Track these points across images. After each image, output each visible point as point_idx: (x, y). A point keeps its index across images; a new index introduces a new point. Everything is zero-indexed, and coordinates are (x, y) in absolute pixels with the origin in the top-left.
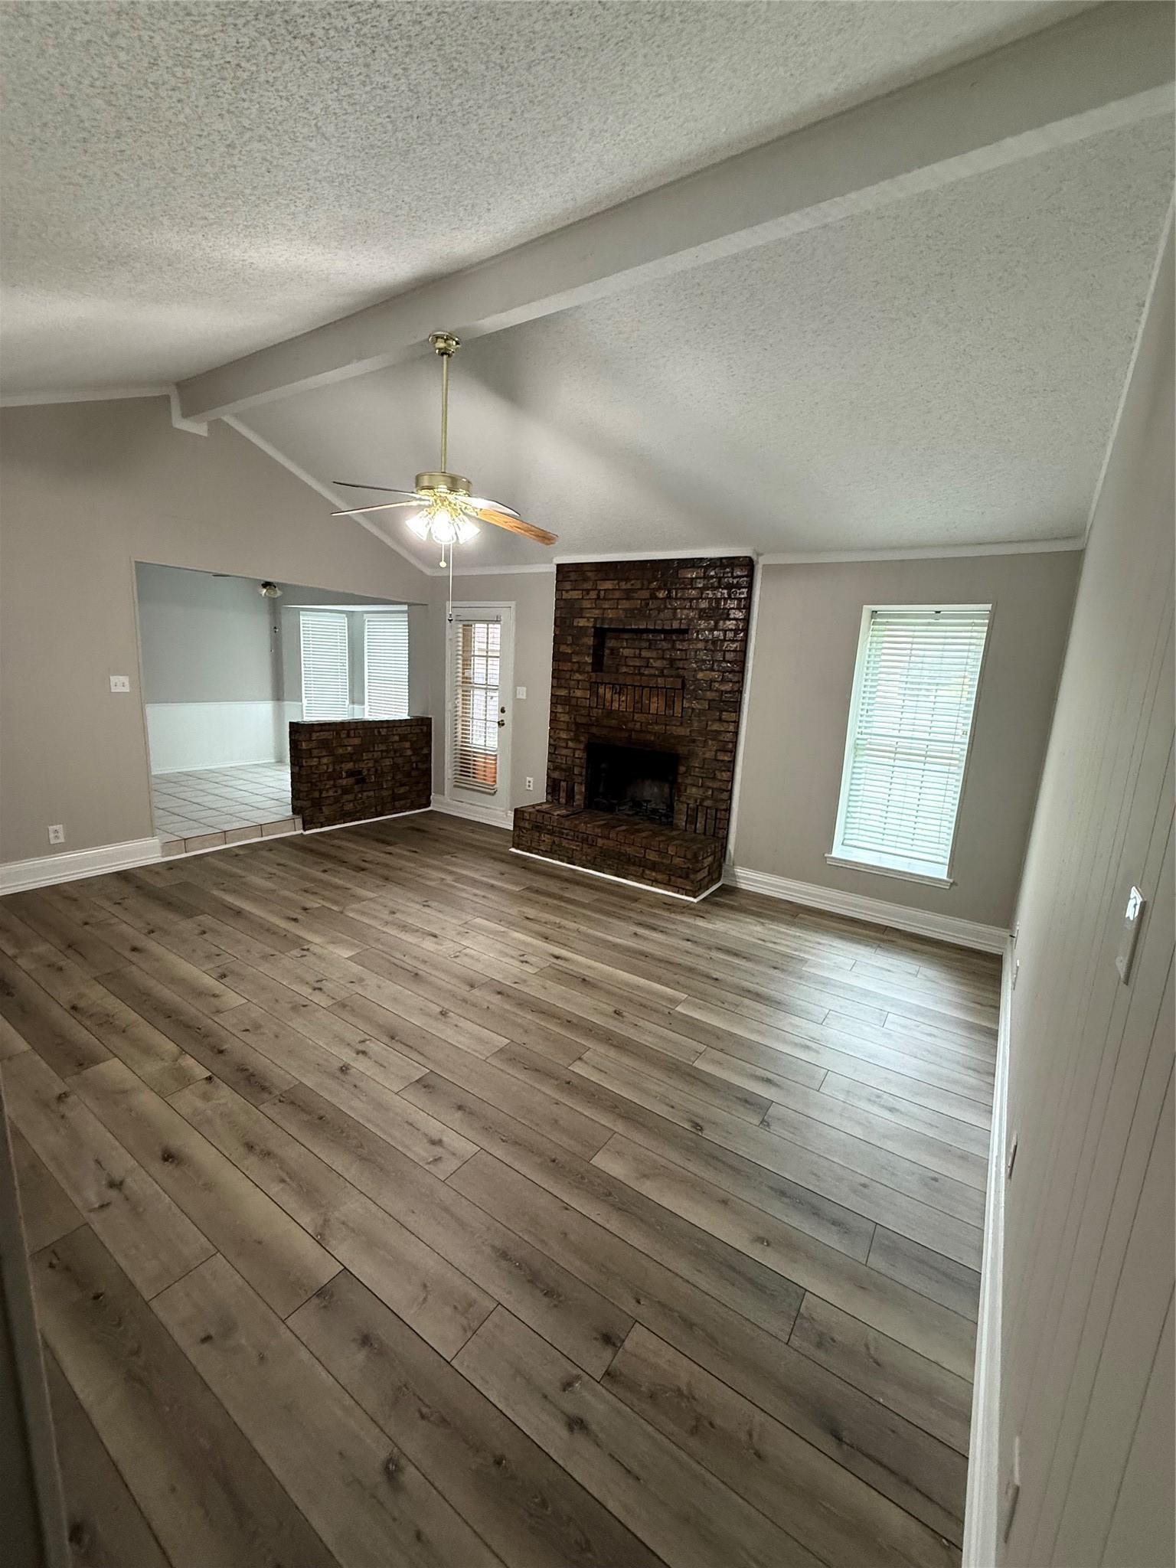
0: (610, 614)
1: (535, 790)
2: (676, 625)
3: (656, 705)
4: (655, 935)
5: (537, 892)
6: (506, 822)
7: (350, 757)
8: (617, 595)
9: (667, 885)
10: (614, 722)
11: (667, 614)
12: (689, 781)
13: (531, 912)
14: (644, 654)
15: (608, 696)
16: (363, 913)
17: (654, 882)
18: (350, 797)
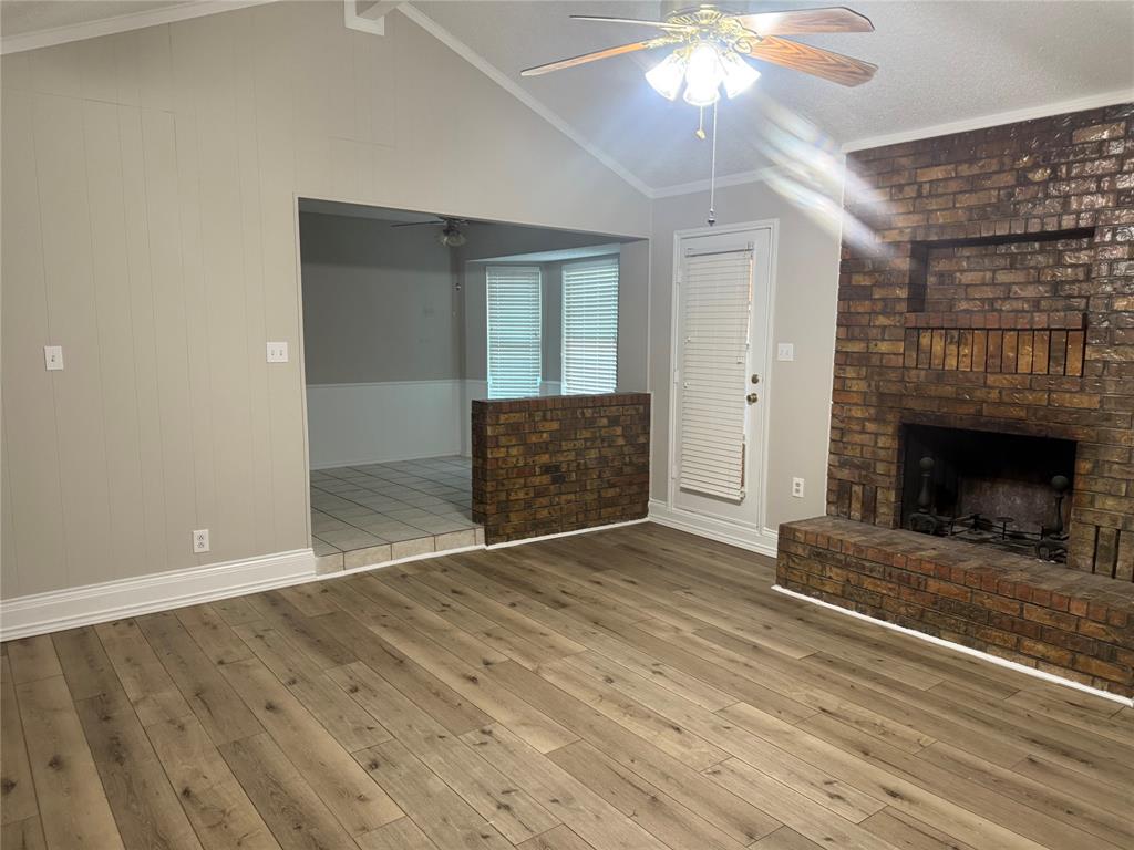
0: (941, 218)
1: (809, 496)
2: (1068, 222)
3: (1031, 358)
5: (831, 662)
6: (767, 545)
7: (544, 448)
8: (953, 186)
9: (1071, 667)
10: (949, 391)
11: (1054, 205)
12: (1100, 486)
14: (1002, 277)
15: (938, 347)
18: (544, 501)
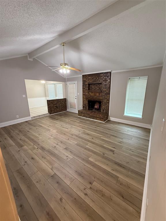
0: (90, 82)
1: (81, 108)
2: (100, 83)
3: (97, 94)
4: (98, 127)
5: (82, 122)
6: (77, 112)
7: (55, 104)
8: (91, 79)
9: (100, 120)
10: (92, 97)
11: (98, 81)
12: (103, 105)
13: (81, 125)
14: (96, 87)
15: (91, 93)
16: (58, 126)
17: (98, 120)
18: (56, 110)
